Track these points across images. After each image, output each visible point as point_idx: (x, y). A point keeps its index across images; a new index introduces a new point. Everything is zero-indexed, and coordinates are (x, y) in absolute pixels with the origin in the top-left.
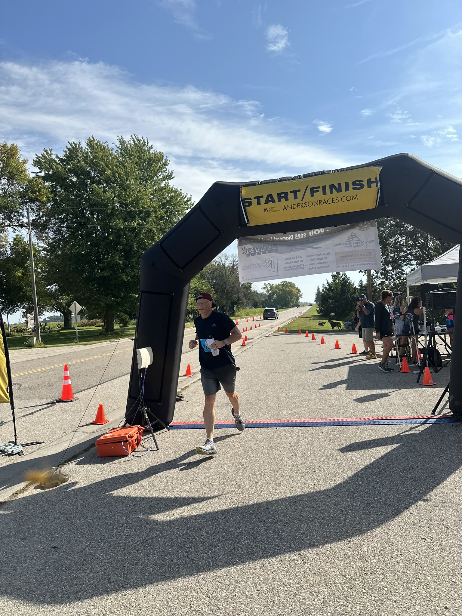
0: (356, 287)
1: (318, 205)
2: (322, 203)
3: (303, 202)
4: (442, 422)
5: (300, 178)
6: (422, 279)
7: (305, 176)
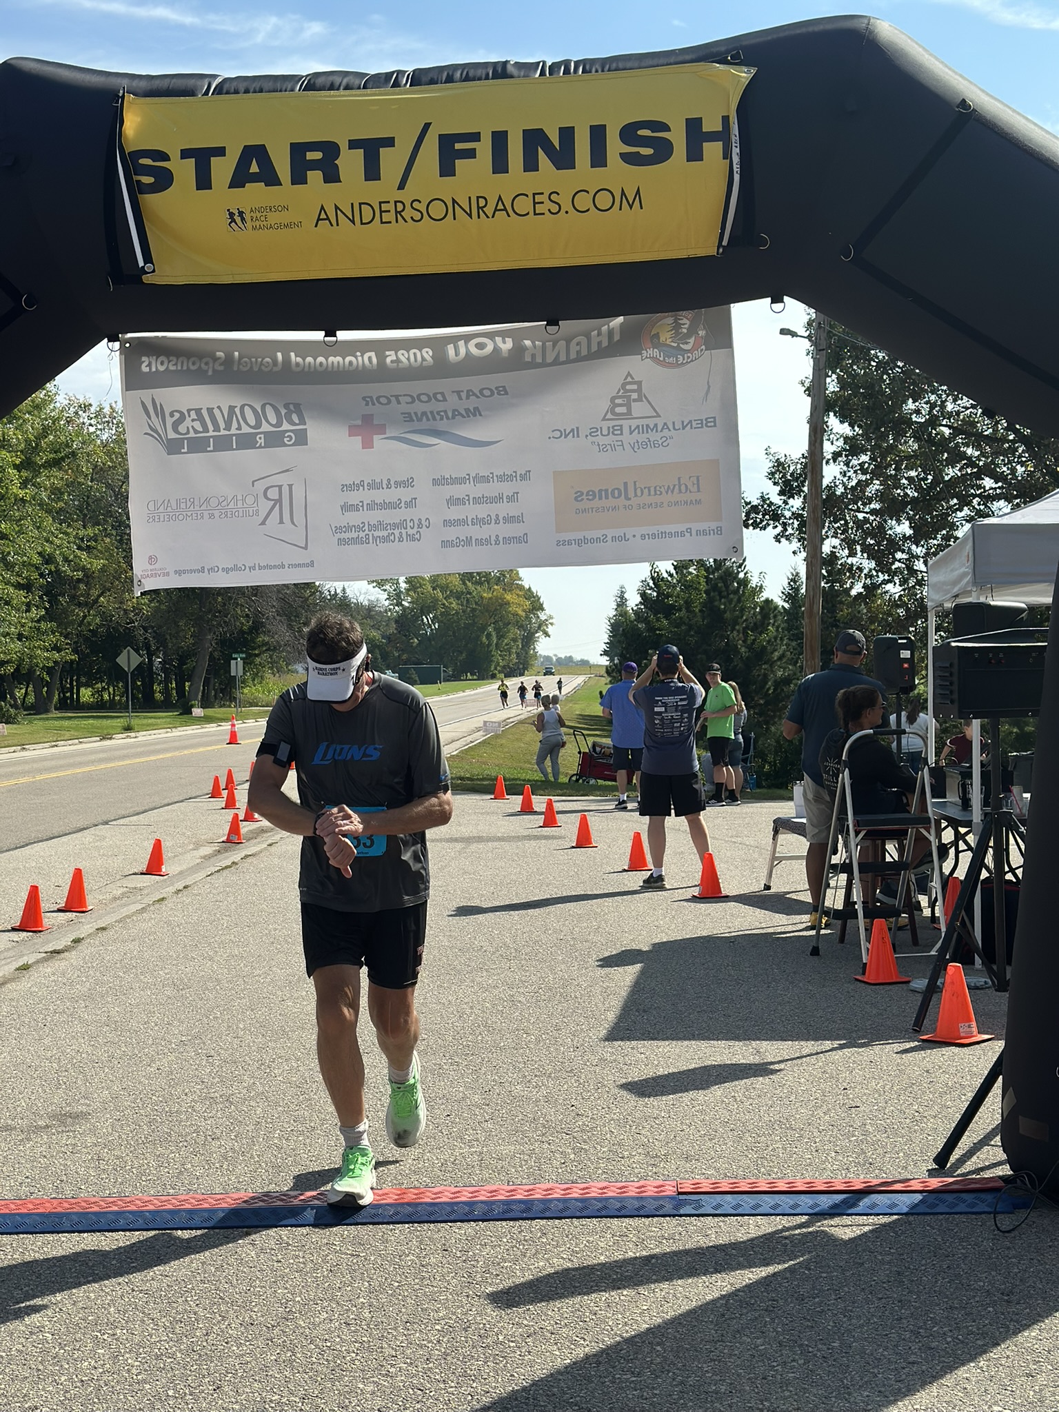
0: (768, 602)
1: (470, 216)
2: (489, 210)
3: (406, 196)
4: (962, 1207)
5: (396, 84)
6: (975, 582)
7: (420, 78)
